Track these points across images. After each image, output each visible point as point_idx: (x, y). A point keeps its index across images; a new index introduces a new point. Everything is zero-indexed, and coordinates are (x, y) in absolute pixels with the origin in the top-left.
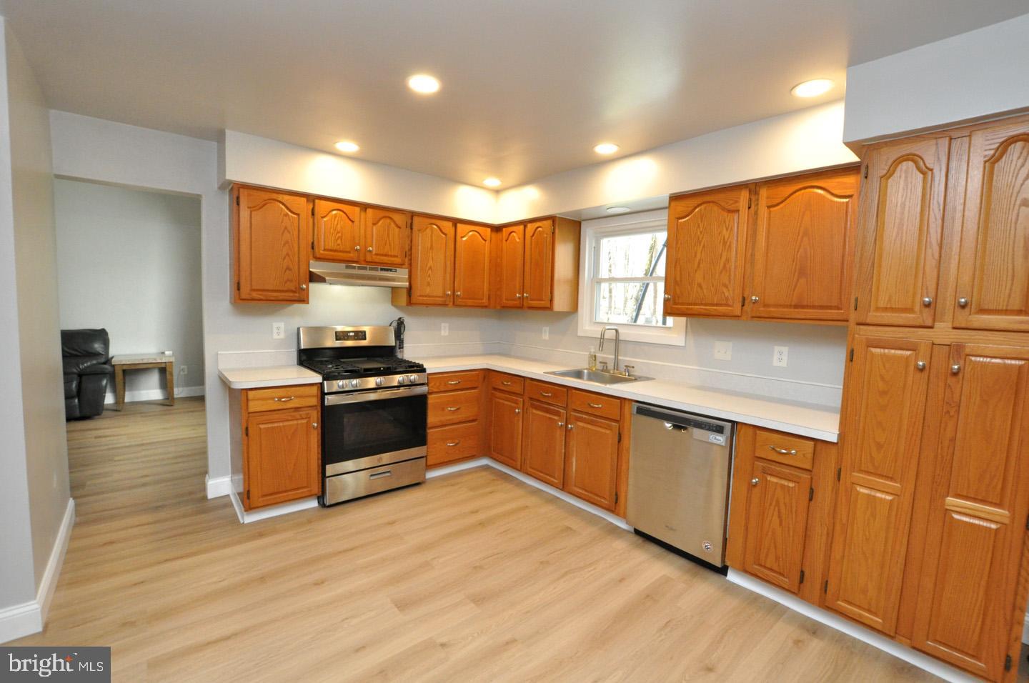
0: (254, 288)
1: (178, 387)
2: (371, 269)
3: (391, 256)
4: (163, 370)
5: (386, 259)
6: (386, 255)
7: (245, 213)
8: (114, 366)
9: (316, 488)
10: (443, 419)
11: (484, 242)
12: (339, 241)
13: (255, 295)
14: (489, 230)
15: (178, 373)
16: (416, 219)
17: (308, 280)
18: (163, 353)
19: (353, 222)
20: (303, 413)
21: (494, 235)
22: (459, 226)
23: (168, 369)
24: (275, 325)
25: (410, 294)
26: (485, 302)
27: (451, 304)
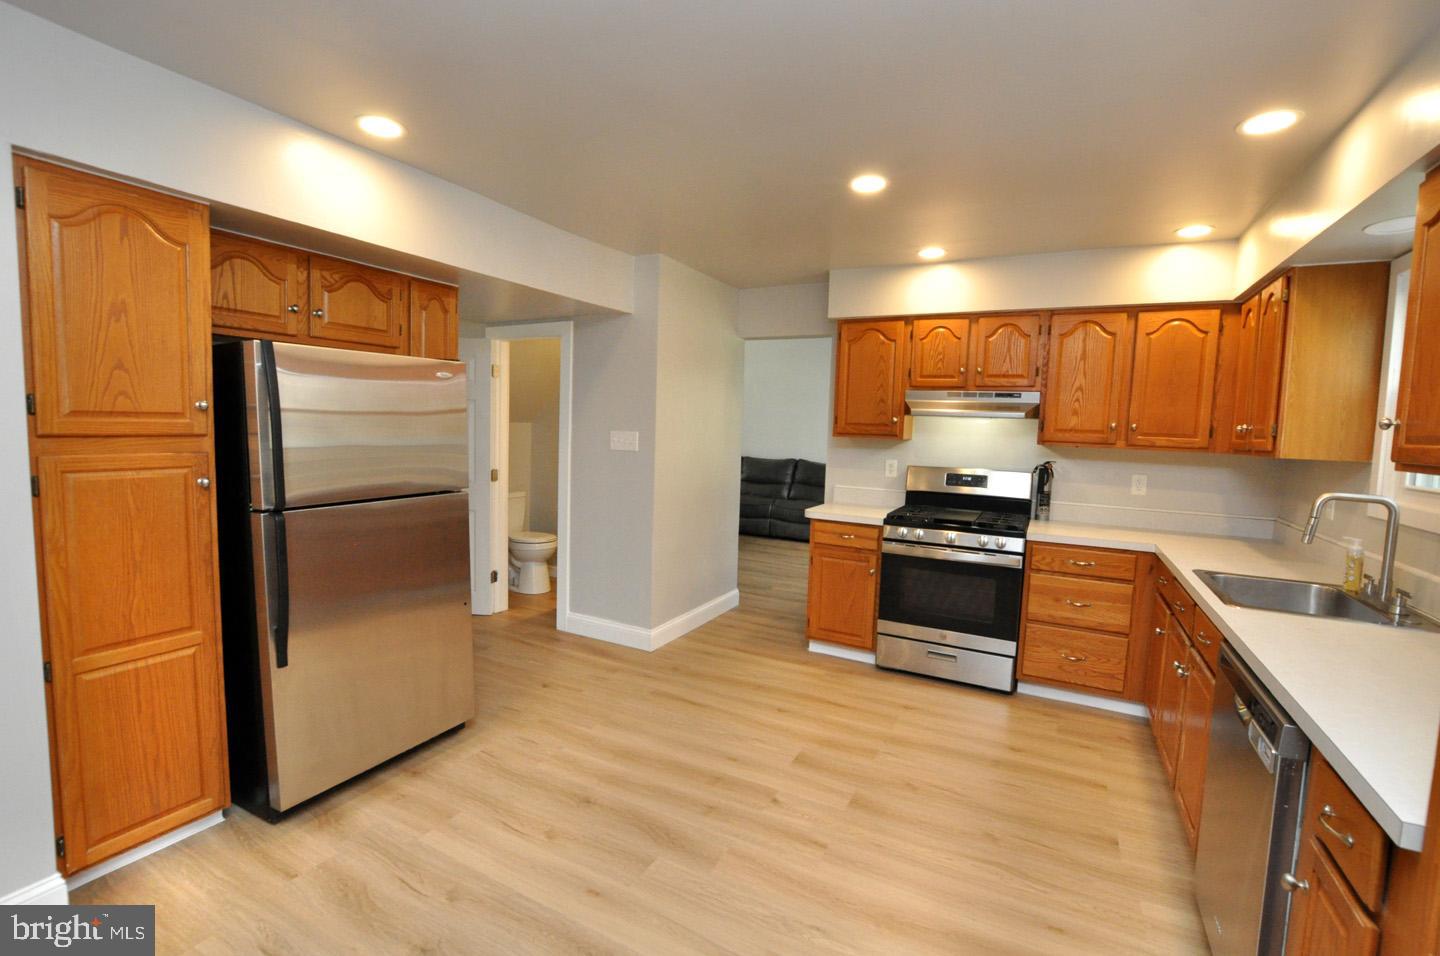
0: (849, 421)
2: (981, 395)
3: (1013, 376)
5: (1003, 381)
6: (1004, 376)
7: (845, 347)
10: (1058, 614)
11: (1201, 335)
12: (940, 365)
14: (1215, 311)
16: (1057, 319)
17: (903, 411)
19: (959, 339)
20: (863, 555)
22: (1142, 316)
24: (888, 462)
25: (1042, 428)
26: (1200, 440)
27: (1121, 443)
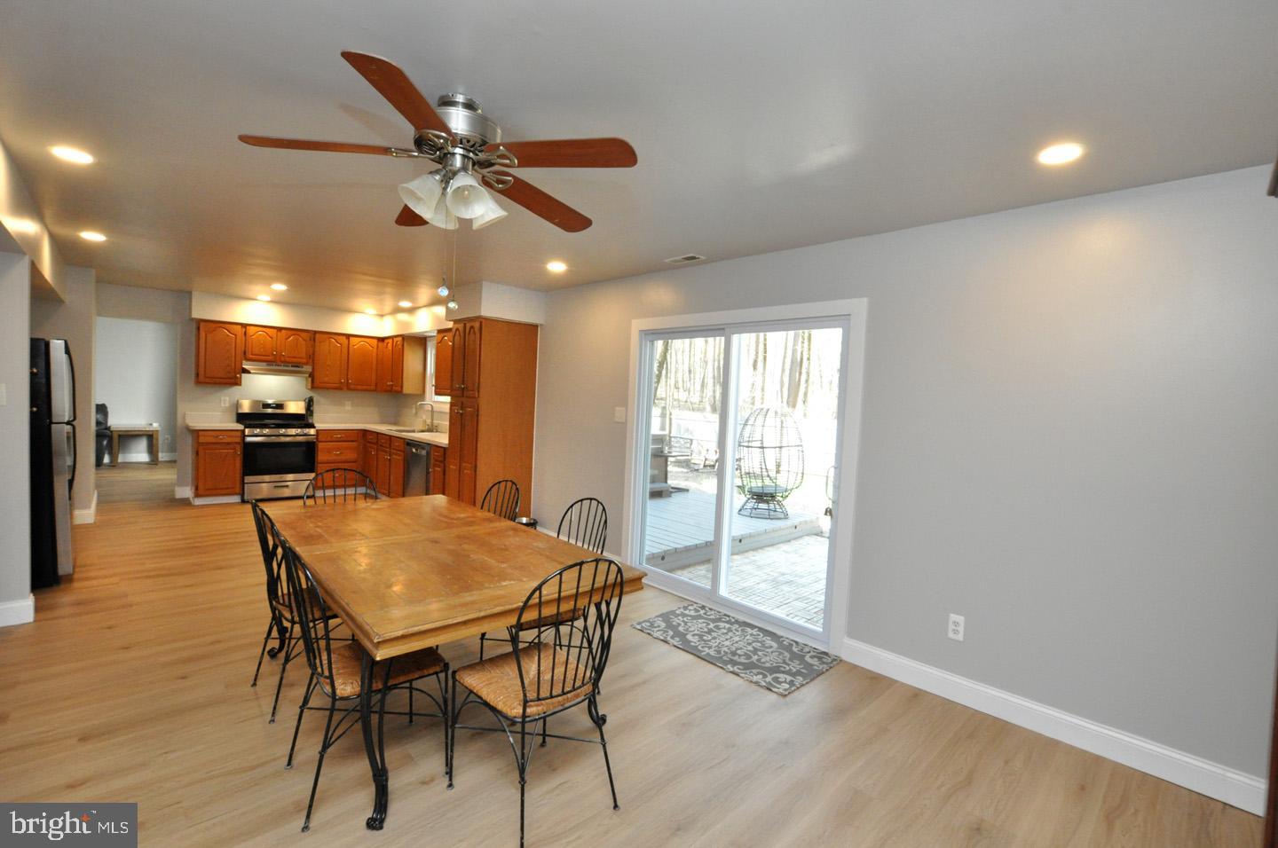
0: (207, 375)
1: (162, 452)
3: (299, 358)
4: (151, 437)
5: (295, 360)
6: (295, 357)
7: (203, 334)
8: (112, 432)
9: (238, 489)
10: (330, 458)
11: (371, 348)
12: (261, 350)
13: (207, 380)
14: (376, 341)
15: (162, 440)
16: (317, 335)
17: (240, 372)
18: (151, 424)
19: (272, 338)
20: (232, 446)
21: (380, 344)
22: (351, 338)
23: (154, 436)
24: (222, 398)
25: (313, 382)
26: (373, 387)
27: (345, 388)
